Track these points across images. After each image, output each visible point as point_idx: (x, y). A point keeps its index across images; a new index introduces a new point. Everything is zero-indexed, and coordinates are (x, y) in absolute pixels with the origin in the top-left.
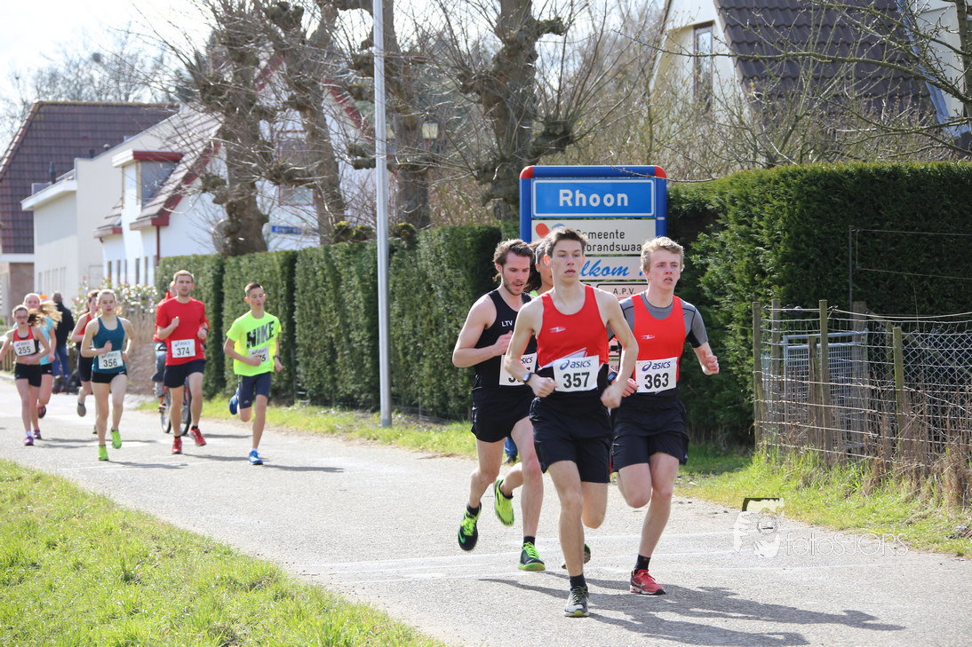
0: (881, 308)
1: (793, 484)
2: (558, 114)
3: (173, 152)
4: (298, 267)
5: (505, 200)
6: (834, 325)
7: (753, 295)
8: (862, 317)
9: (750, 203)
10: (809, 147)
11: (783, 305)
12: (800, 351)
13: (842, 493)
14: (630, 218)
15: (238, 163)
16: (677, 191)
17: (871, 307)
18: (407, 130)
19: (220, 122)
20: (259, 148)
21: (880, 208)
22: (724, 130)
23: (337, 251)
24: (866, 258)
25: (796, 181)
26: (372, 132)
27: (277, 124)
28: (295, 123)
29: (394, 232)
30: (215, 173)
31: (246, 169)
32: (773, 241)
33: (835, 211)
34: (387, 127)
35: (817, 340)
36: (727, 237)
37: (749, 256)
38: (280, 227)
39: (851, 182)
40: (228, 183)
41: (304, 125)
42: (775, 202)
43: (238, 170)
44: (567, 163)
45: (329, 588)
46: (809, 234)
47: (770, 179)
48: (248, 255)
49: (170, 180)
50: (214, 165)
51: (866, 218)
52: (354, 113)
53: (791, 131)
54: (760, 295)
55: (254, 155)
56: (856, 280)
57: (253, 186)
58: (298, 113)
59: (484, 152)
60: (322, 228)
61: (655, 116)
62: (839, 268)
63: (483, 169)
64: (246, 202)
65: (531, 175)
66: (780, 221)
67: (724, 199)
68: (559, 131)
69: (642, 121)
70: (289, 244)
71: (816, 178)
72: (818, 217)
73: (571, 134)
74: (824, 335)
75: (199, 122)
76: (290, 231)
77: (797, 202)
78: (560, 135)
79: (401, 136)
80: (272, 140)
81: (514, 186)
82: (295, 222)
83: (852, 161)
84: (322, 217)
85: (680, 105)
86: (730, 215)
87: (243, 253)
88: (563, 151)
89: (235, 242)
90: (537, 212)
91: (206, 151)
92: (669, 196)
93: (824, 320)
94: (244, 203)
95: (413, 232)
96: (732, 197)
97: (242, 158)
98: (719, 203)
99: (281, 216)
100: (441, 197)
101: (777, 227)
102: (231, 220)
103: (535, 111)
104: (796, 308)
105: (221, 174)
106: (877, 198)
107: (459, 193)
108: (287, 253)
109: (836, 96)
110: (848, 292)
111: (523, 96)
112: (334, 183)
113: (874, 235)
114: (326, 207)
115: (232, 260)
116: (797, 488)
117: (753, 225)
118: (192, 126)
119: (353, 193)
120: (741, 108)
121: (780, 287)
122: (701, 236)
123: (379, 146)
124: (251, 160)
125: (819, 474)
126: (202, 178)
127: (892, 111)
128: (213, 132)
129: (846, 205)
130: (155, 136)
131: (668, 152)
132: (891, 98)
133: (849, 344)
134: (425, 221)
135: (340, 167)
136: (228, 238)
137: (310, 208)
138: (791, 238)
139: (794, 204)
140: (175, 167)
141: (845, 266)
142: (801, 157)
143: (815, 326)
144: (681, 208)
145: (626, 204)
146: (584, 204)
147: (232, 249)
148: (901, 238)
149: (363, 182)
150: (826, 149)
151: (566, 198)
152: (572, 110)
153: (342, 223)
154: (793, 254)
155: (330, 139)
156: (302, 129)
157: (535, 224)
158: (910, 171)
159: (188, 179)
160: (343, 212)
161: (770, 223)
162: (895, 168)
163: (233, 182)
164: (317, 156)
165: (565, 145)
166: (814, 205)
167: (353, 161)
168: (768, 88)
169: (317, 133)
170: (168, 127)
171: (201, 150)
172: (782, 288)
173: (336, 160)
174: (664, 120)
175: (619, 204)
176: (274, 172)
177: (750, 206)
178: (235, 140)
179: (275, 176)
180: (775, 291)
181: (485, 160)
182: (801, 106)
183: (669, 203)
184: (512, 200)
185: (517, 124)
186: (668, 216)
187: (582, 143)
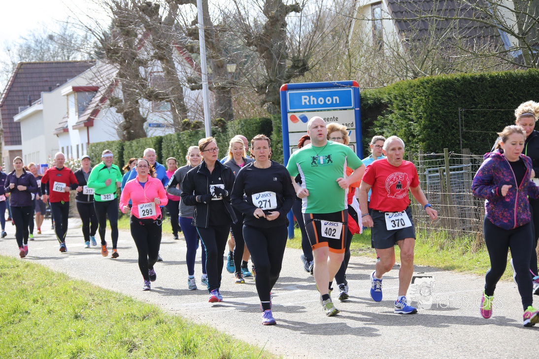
0: (478, 151)
1: (434, 249)
2: (299, 55)
3: (93, 86)
4: (164, 145)
5: (273, 103)
6: (452, 162)
7: (409, 148)
8: (468, 157)
9: (405, 98)
10: (436, 67)
11: (425, 152)
12: (434, 177)
13: (461, 252)
14: (341, 109)
15: (128, 90)
16: (365, 94)
17: (472, 151)
18: (219, 68)
19: (118, 69)
20: (139, 81)
21: (474, 97)
22: (389, 60)
23: (184, 135)
24: (468, 125)
25: (428, 85)
26: (199, 70)
27: (149, 68)
28: (158, 67)
29: (214, 124)
30: (117, 96)
31: (132, 93)
32: (418, 118)
33: (451, 100)
34: (207, 67)
35: (444, 171)
36: (393, 117)
37: (405, 127)
38: (153, 124)
39: (458, 84)
40: (123, 101)
41: (163, 68)
42: (418, 97)
43: (128, 94)
44: (306, 82)
45: (186, 317)
46: (437, 113)
47: (415, 85)
48: (136, 139)
49: (93, 102)
50: (115, 92)
51: (467, 103)
52: (190, 60)
53: (425, 58)
54: (412, 148)
55: (137, 86)
56: (464, 137)
57: (137, 102)
58: (159, 61)
59: (260, 78)
60: (175, 123)
61: (352, 54)
62: (454, 131)
63: (260, 87)
64: (134, 112)
65: (286, 89)
66: (421, 107)
67: (390, 97)
68: (301, 64)
69: (345, 57)
70: (158, 133)
71: (439, 83)
72: (442, 104)
73: (307, 66)
74: (447, 168)
75: (106, 70)
76: (159, 126)
77: (430, 97)
78: (301, 66)
79: (215, 71)
80: (146, 77)
81: (277, 96)
82: (161, 121)
83: (459, 73)
84: (175, 117)
85: (365, 47)
86: (395, 105)
87: (133, 139)
88: (303, 75)
89: (129, 133)
90: (290, 109)
91: (112, 85)
92: (361, 97)
93: (447, 159)
94: (132, 112)
95: (224, 123)
96: (395, 95)
97: (131, 87)
98: (388, 99)
99: (153, 118)
100: (239, 104)
101: (420, 111)
102: (126, 121)
103: (287, 54)
104: (432, 154)
105: (119, 96)
106: (473, 92)
107: (249, 101)
108: (157, 137)
109: (449, 39)
110: (459, 144)
111: (280, 46)
112: (180, 98)
113: (472, 112)
114: (177, 112)
115: (127, 143)
116: (437, 251)
117: (407, 110)
118: (103, 72)
119: (191, 104)
120: (398, 47)
121: (423, 143)
122: (379, 117)
123: (204, 77)
124: (135, 88)
125: (448, 243)
126: (109, 99)
127: (480, 45)
128: (114, 75)
129: (457, 97)
130: (83, 78)
131: (360, 74)
132: (479, 37)
133: (461, 172)
134: (230, 117)
135: (184, 90)
136: (125, 131)
137: (169, 113)
138: (428, 116)
139: (428, 97)
140: (95, 95)
141: (457, 130)
142: (432, 72)
143: (443, 162)
144: (368, 103)
145: (338, 102)
146: (315, 103)
147: (127, 137)
148: (487, 113)
149: (197, 96)
150: (445, 67)
151: (305, 101)
152: (307, 53)
153: (186, 120)
154: (429, 124)
155: (177, 75)
156: (162, 70)
157: (289, 115)
158: (490, 77)
159: (102, 100)
160: (186, 114)
161: (416, 108)
162: (481, 76)
163: (126, 100)
164: (171, 84)
165: (304, 72)
166: (439, 98)
167: (190, 86)
168: (412, 35)
169: (170, 72)
170: (90, 72)
171: (108, 85)
172: (424, 143)
173: (181, 86)
174: (357, 56)
175: (334, 102)
176: (148, 94)
177: (405, 100)
178: (126, 78)
179: (149, 96)
180: (421, 145)
181: (261, 82)
182: (430, 45)
183: (361, 101)
184: (277, 103)
185: (278, 62)
186: (361, 107)
187: (313, 70)
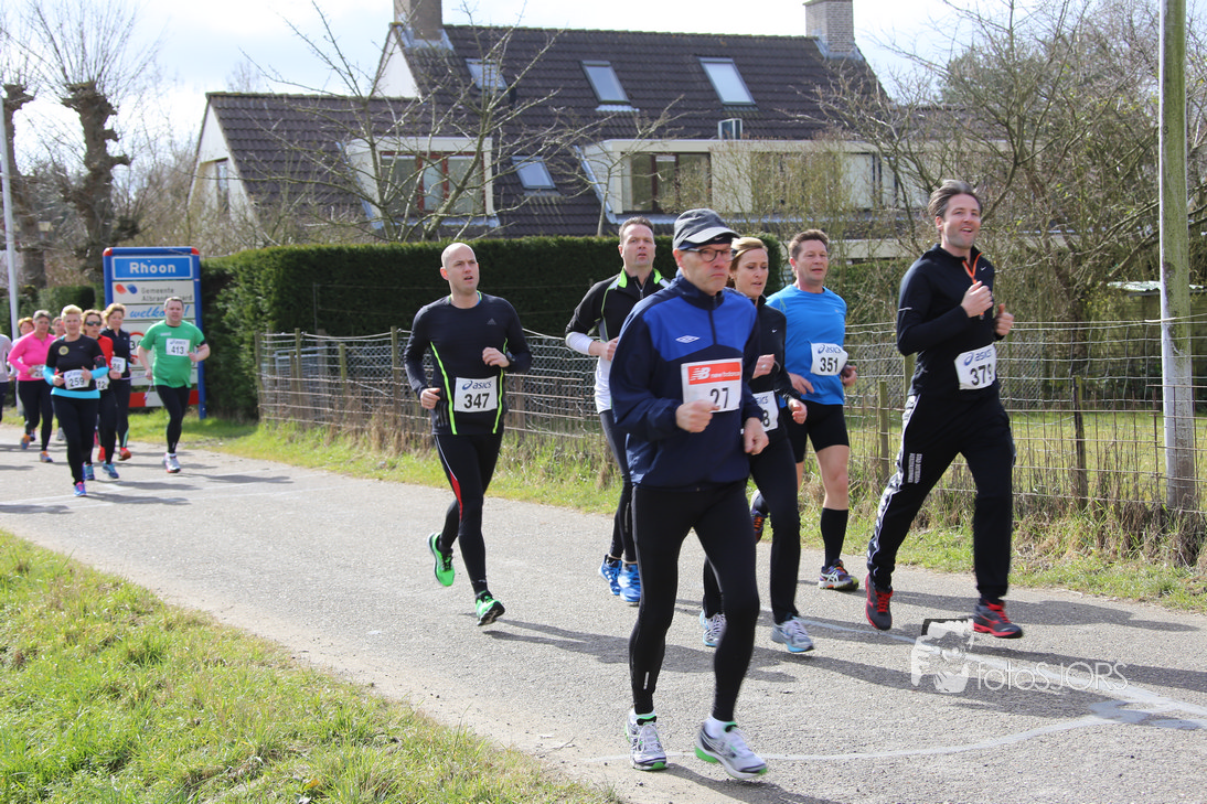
0: (334, 332)
1: (284, 441)
2: (128, 215)
5: (96, 270)
6: (306, 344)
7: (256, 326)
8: (325, 339)
11: (274, 332)
12: (283, 360)
14: (177, 280)
16: (206, 263)
17: (329, 333)
18: (29, 226)
21: (332, 272)
24: (324, 302)
25: (279, 255)
29: (22, 291)
32: (268, 293)
33: (304, 274)
34: (14, 224)
35: (295, 354)
36: (238, 291)
37: (252, 302)
42: (267, 269)
46: (289, 288)
47: (265, 255)
51: (323, 278)
54: (260, 326)
56: (319, 316)
59: (80, 239)
62: (308, 309)
63: (80, 250)
65: (111, 253)
66: (271, 281)
67: (235, 267)
68: (129, 226)
69: (184, 220)
71: (292, 254)
72: (295, 278)
73: (137, 228)
74: (300, 350)
77: (281, 269)
78: (130, 228)
79: (24, 229)
83: (315, 244)
85: (207, 210)
86: (240, 277)
88: (133, 238)
90: (116, 277)
92: (201, 266)
93: (298, 341)
95: (35, 291)
96: (240, 266)
98: (233, 270)
101: (269, 284)
103: (113, 213)
104: (282, 334)
106: (330, 266)
109: (305, 204)
110: (314, 324)
111: (104, 204)
113: (328, 288)
116: (285, 444)
117: (255, 283)
120: (245, 211)
121: (272, 321)
122: (223, 291)
125: (298, 434)
127: (338, 213)
129: (311, 271)
131: (200, 240)
132: (337, 205)
133: (315, 355)
134: (43, 284)
138: (278, 291)
139: (279, 270)
141: (312, 307)
143: (294, 344)
144: (209, 273)
145: (174, 271)
146: (147, 271)
148: (344, 290)
151: (134, 268)
152: (137, 213)
154: (279, 300)
157: (114, 285)
161: (265, 282)
165: (134, 234)
166: (292, 271)
168: (263, 198)
172: (274, 322)
174: (198, 219)
175: (169, 271)
177: (252, 271)
180: (269, 324)
181: (82, 244)
182: (282, 210)
183: (201, 271)
184: (99, 269)
185: (101, 221)
186: (201, 278)
187: (145, 233)
